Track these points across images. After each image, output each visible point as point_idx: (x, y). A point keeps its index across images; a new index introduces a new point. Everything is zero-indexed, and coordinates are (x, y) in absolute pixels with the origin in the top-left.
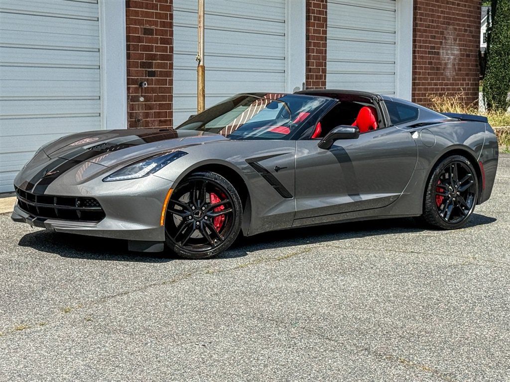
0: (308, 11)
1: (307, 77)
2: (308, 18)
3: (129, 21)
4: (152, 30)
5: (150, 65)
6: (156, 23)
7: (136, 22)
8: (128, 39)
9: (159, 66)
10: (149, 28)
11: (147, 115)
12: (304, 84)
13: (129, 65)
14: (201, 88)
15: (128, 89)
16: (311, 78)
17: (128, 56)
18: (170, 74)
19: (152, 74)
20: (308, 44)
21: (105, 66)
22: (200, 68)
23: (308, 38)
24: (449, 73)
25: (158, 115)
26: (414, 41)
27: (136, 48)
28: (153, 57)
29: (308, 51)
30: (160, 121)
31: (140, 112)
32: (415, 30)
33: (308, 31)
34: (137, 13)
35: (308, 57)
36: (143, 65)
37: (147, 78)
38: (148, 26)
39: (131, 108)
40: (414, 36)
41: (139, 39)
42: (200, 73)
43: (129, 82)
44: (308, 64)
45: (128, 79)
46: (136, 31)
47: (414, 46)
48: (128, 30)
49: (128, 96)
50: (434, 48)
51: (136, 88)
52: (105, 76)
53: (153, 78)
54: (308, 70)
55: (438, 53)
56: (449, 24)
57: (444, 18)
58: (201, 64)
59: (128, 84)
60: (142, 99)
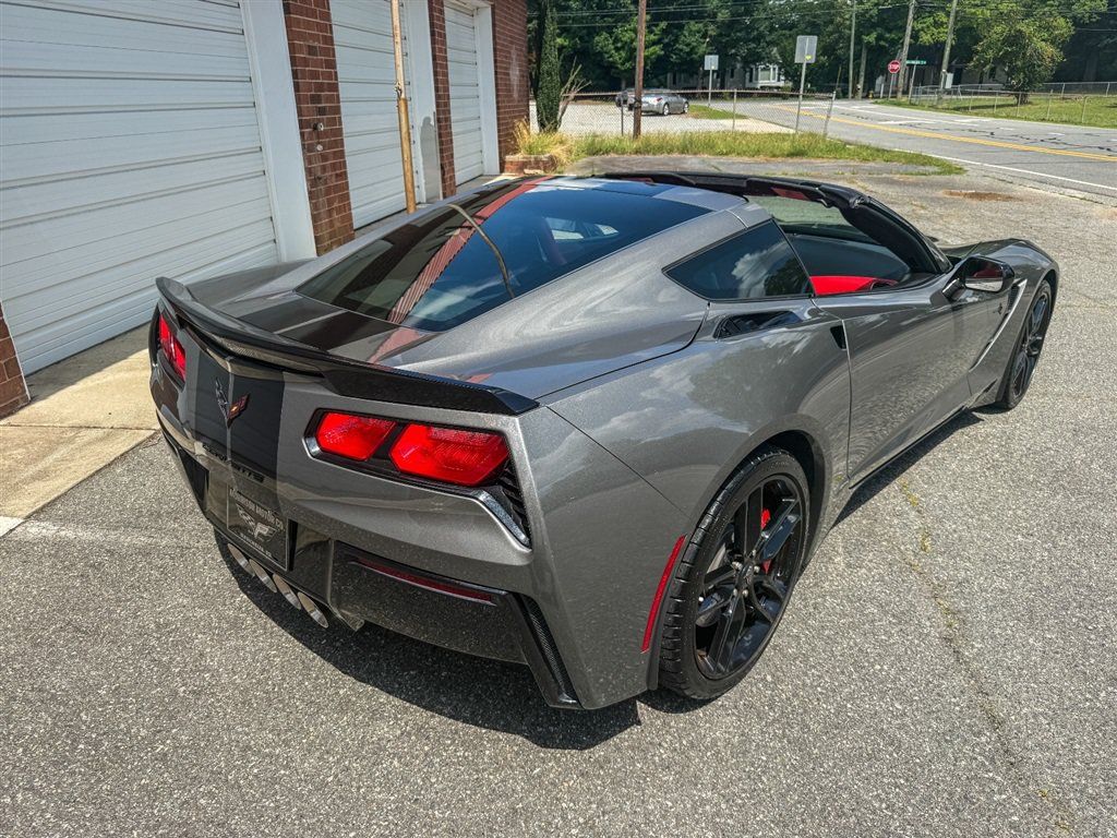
1: (438, 105)
2: (433, 33)
4: (315, 47)
5: (319, 99)
6: (318, 38)
7: (301, 36)
8: (293, 61)
9: (328, 99)
10: (313, 44)
11: (324, 169)
12: (434, 113)
13: (299, 100)
14: (404, 130)
15: (302, 134)
16: (440, 105)
17: (297, 88)
18: (337, 110)
19: (323, 111)
21: (261, 102)
22: (402, 102)
23: (433, 58)
24: (515, 95)
25: (334, 167)
26: (495, 61)
27: (304, 75)
28: (320, 87)
29: (435, 73)
30: (337, 175)
31: (317, 165)
32: (495, 50)
33: (433, 49)
34: (298, 23)
36: (313, 99)
37: (319, 117)
38: (311, 43)
39: (308, 160)
40: (495, 55)
41: (305, 62)
42: (403, 109)
43: (302, 124)
44: (436, 89)
45: (300, 121)
46: (299, 49)
47: (496, 67)
48: (292, 48)
49: (303, 145)
50: (506, 69)
51: (310, 133)
52: (265, 117)
53: (326, 117)
54: (438, 97)
55: (508, 74)
56: (512, 43)
57: (511, 37)
58: (403, 96)
59: (301, 128)
60: (320, 148)
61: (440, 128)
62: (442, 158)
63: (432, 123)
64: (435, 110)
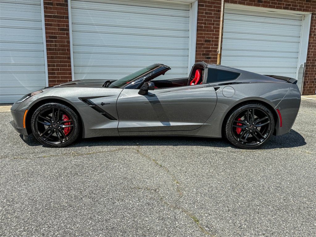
0: (311, 32)
1: (307, 60)
2: (310, 35)
3: (198, 37)
4: (210, 40)
5: (208, 55)
6: (212, 38)
7: (201, 37)
8: (197, 44)
9: (213, 55)
10: (208, 39)
12: (305, 63)
13: (196, 54)
16: (309, 60)
19: (210, 58)
20: (309, 46)
21: (190, 55)
23: (309, 43)
27: (200, 48)
28: (210, 51)
29: (308, 49)
33: (309, 40)
34: (202, 34)
35: (308, 52)
36: (203, 54)
37: (206, 59)
38: (207, 39)
41: (202, 44)
43: (196, 61)
44: (308, 54)
46: (201, 41)
48: (197, 40)
52: (189, 58)
53: (210, 60)
54: (308, 57)
61: (307, 68)
62: (305, 79)
63: (303, 66)
64: (306, 62)
